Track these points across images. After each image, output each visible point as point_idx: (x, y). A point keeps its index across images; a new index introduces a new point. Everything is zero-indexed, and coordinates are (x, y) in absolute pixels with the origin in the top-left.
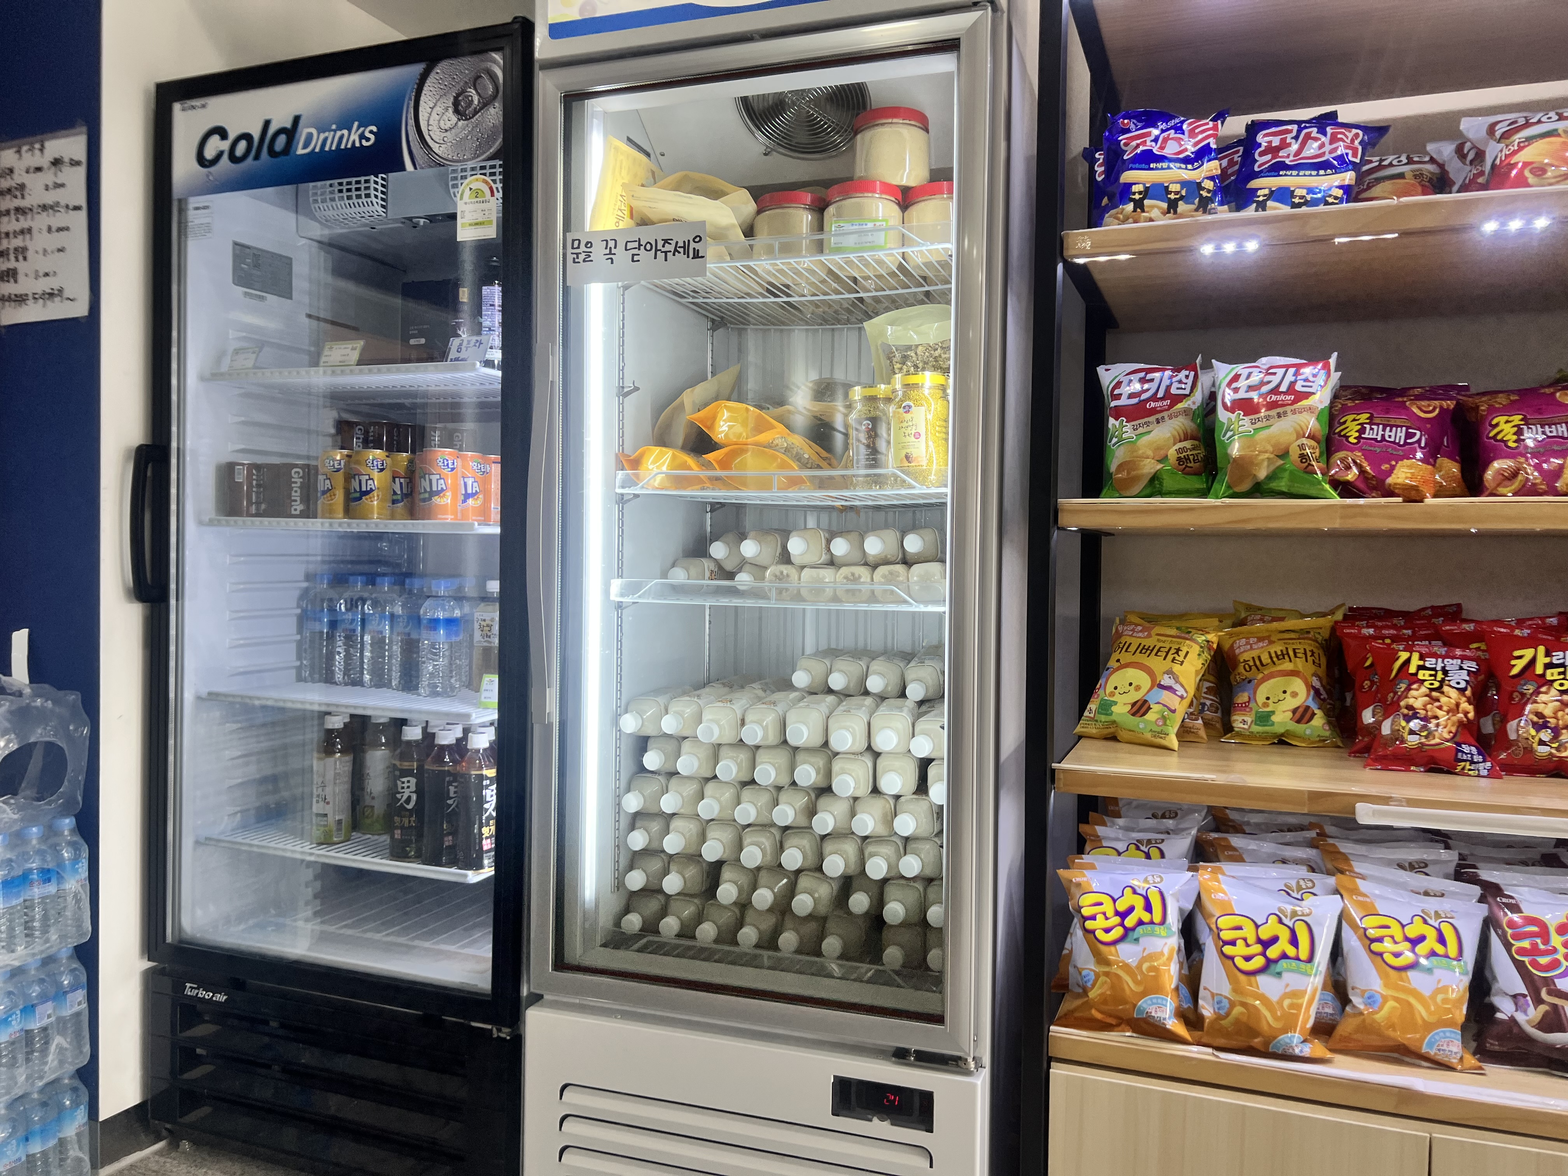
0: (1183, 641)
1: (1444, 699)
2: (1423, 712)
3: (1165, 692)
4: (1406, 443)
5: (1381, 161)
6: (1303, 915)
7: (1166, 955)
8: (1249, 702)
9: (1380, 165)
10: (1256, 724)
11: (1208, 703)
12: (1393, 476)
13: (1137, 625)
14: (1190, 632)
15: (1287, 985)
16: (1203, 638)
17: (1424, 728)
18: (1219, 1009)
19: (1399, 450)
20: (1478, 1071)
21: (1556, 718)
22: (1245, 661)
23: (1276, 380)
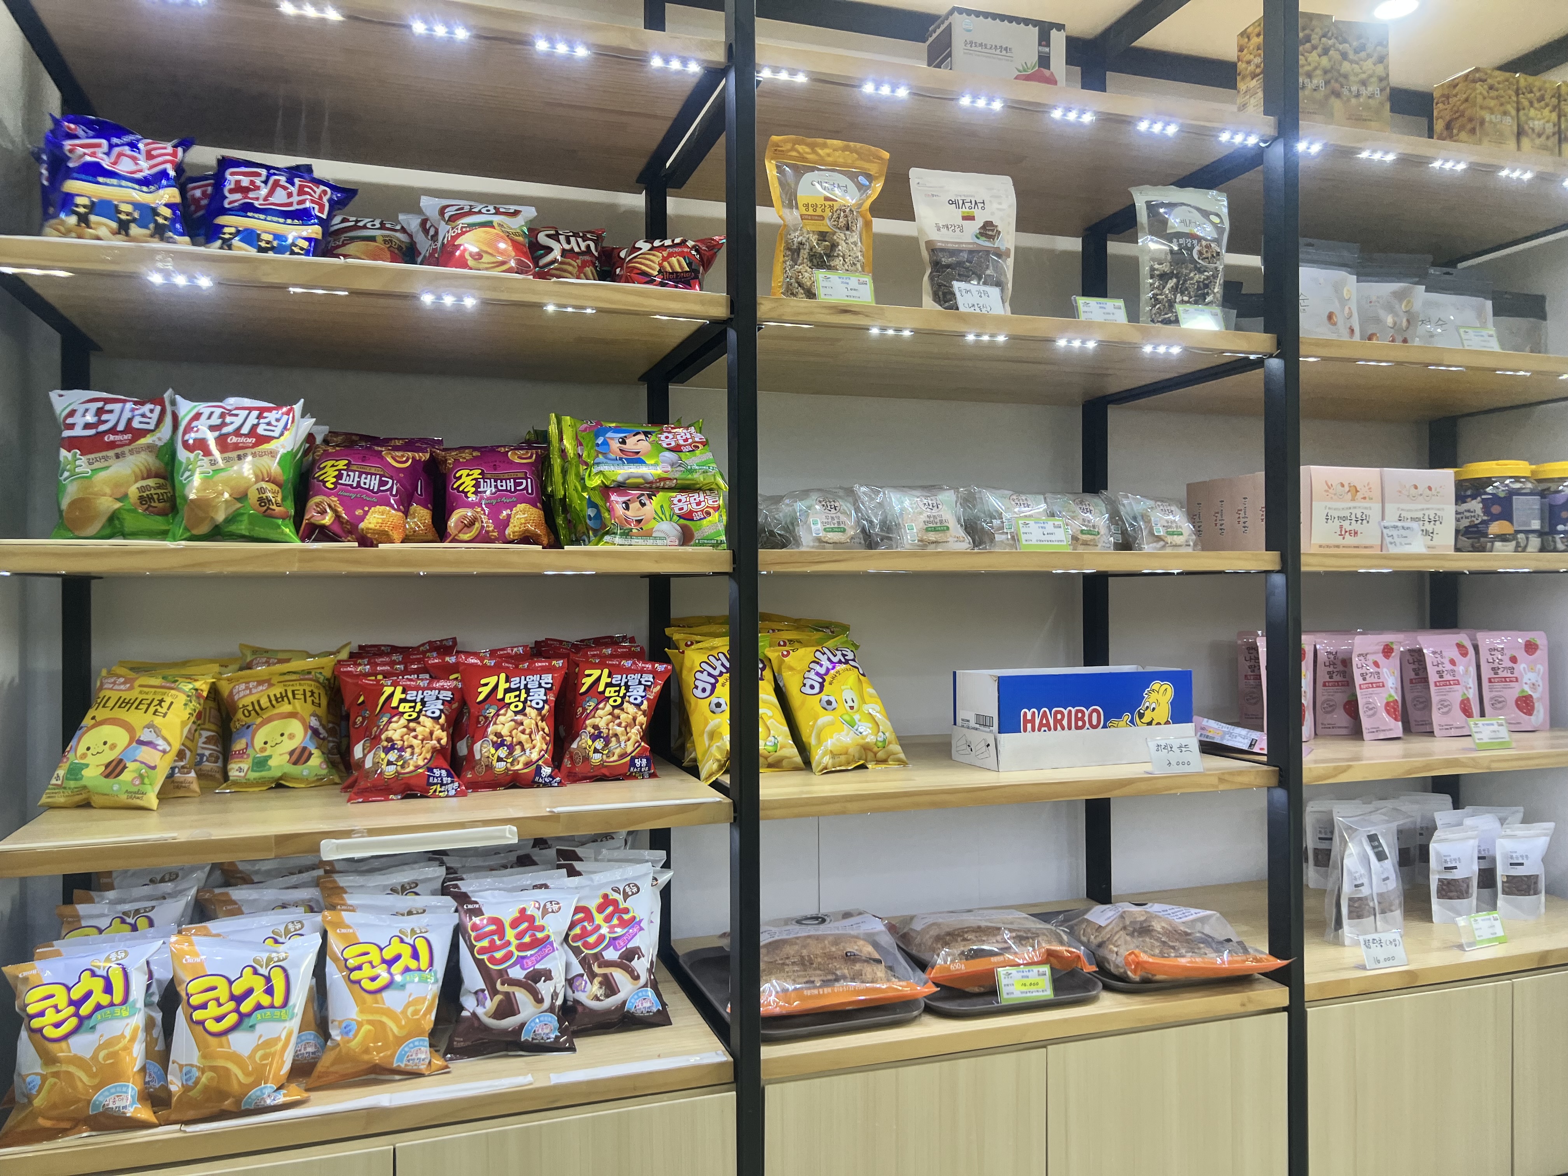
0: (167, 691)
1: (419, 729)
2: (400, 743)
3: (144, 748)
4: (379, 491)
5: (357, 221)
6: (279, 961)
7: (128, 1038)
8: (246, 749)
9: (355, 225)
10: (253, 771)
11: (207, 753)
12: (366, 521)
13: (119, 676)
14: (177, 681)
15: (260, 1036)
16: (191, 686)
17: (400, 757)
18: (186, 1080)
19: (373, 497)
20: (444, 1070)
21: (511, 736)
22: (244, 706)
23: (238, 421)
